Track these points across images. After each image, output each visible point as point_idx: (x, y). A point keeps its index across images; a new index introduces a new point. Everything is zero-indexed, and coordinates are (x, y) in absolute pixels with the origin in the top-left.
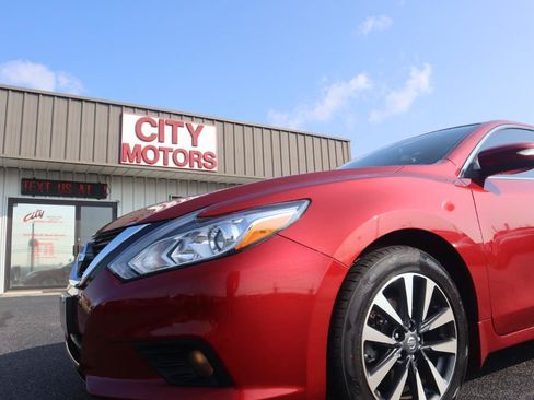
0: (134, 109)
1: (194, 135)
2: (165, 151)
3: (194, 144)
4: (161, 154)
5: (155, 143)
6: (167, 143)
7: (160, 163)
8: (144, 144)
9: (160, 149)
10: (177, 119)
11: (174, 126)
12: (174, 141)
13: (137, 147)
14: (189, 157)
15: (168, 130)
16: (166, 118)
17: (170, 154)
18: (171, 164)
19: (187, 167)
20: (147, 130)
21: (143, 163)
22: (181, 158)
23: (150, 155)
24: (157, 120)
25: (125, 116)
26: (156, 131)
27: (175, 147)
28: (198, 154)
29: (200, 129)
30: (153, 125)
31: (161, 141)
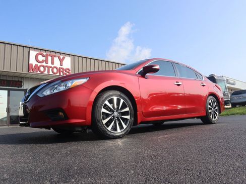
0: (35, 49)
1: (61, 61)
2: (48, 67)
3: (61, 65)
4: (47, 68)
5: (44, 64)
6: (49, 64)
7: (46, 72)
8: (39, 64)
9: (46, 66)
10: (54, 54)
11: (53, 57)
12: (53, 63)
13: (36, 65)
14: (59, 70)
15: (50, 58)
16: (49, 53)
17: (51, 69)
18: (51, 73)
19: (58, 74)
20: (41, 58)
21: (38, 72)
22: (55, 70)
23: (42, 69)
24: (45, 54)
25: (31, 52)
26: (44, 58)
27: (53, 66)
28: (63, 69)
29: (64, 58)
30: (43, 56)
31: (47, 63)
